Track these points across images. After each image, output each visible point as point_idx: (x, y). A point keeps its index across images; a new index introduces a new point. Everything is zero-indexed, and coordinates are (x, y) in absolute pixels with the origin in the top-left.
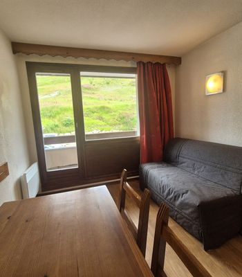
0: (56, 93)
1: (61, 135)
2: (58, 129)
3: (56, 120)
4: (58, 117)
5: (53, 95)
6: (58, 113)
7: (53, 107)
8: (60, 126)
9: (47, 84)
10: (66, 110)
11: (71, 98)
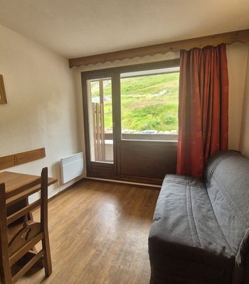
0: (165, 91)
1: (161, 132)
2: (159, 127)
3: (158, 118)
4: (161, 115)
5: (161, 93)
6: (162, 111)
7: (158, 105)
8: (161, 123)
9: (158, 83)
10: (169, 107)
11: (178, 96)
